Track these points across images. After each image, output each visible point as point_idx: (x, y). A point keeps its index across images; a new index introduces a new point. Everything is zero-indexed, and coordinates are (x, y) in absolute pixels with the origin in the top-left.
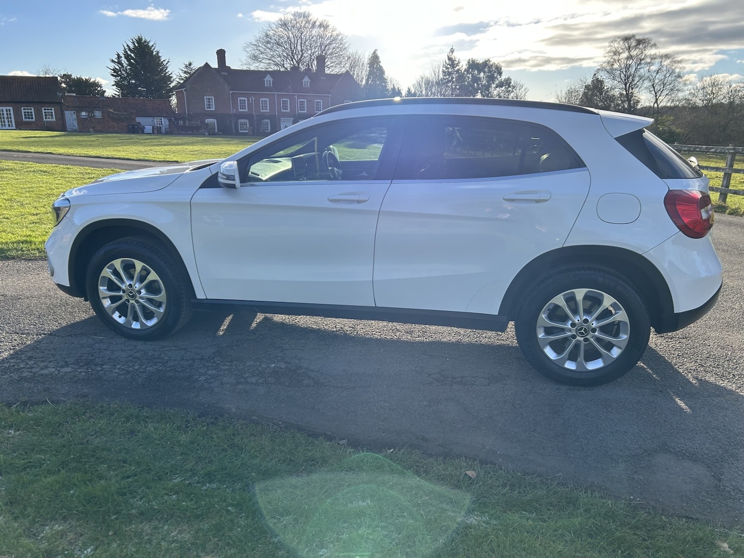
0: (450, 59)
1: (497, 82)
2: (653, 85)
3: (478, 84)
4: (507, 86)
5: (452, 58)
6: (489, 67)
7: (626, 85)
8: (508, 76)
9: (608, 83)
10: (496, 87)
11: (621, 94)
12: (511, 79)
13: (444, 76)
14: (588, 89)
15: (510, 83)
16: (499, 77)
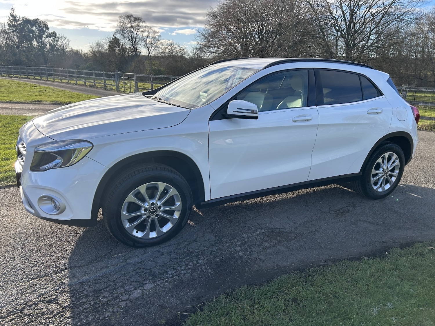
0: (12, 16)
1: (46, 34)
2: (146, 44)
3: (33, 35)
4: (54, 37)
5: (14, 15)
6: (39, 24)
7: (132, 42)
8: (54, 31)
9: (122, 41)
10: (47, 37)
11: (130, 48)
12: (56, 33)
13: (10, 27)
14: (111, 43)
15: (56, 35)
16: (47, 30)
